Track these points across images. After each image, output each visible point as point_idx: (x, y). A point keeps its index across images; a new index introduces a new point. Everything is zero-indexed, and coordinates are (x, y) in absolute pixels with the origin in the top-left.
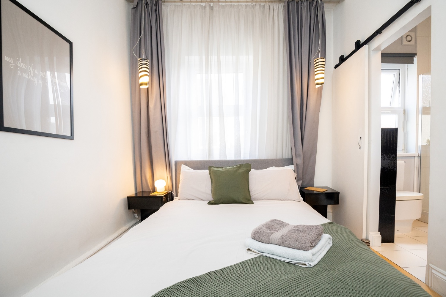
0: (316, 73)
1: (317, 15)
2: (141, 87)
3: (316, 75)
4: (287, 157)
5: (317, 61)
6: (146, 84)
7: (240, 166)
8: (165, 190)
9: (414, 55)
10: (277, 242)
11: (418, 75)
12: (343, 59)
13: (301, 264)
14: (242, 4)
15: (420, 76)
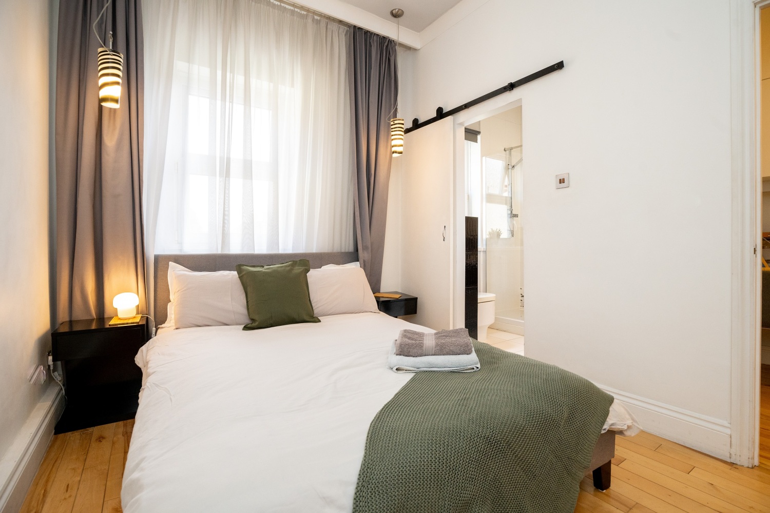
0: (393, 137)
1: (389, 59)
2: (103, 104)
3: (393, 140)
4: (347, 251)
5: (396, 122)
6: (116, 101)
7: (295, 263)
8: (136, 314)
9: (479, 133)
10: (434, 351)
11: (482, 156)
12: (417, 125)
13: (467, 370)
14: (287, 7)
15: (484, 158)
